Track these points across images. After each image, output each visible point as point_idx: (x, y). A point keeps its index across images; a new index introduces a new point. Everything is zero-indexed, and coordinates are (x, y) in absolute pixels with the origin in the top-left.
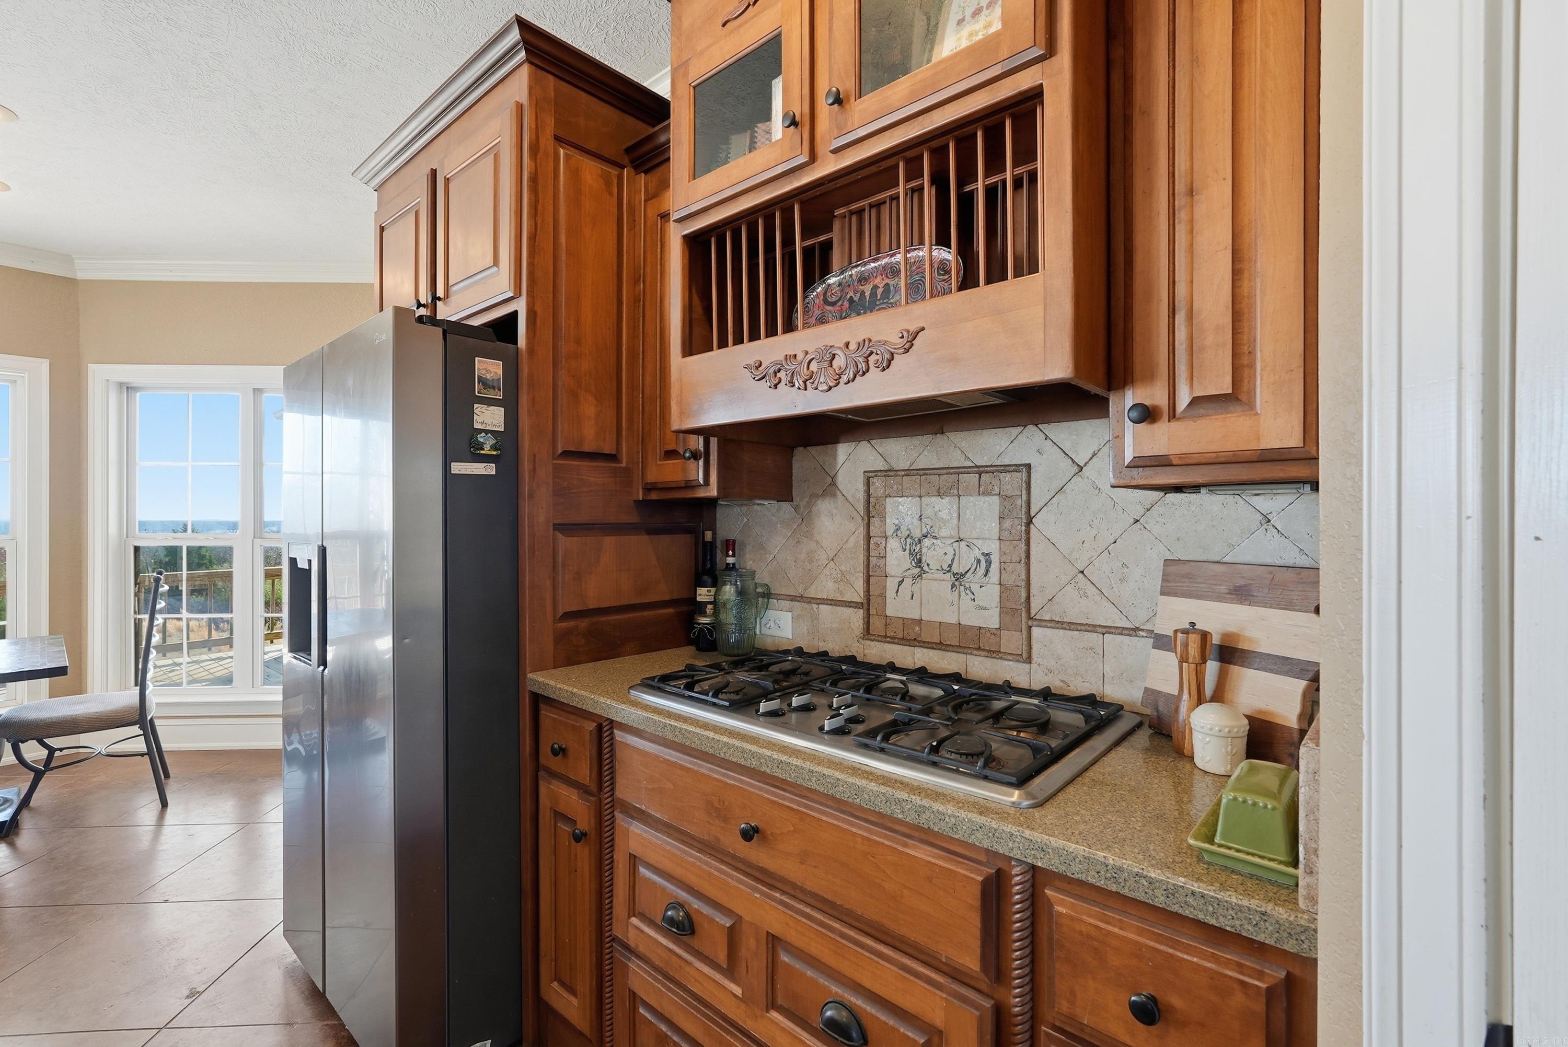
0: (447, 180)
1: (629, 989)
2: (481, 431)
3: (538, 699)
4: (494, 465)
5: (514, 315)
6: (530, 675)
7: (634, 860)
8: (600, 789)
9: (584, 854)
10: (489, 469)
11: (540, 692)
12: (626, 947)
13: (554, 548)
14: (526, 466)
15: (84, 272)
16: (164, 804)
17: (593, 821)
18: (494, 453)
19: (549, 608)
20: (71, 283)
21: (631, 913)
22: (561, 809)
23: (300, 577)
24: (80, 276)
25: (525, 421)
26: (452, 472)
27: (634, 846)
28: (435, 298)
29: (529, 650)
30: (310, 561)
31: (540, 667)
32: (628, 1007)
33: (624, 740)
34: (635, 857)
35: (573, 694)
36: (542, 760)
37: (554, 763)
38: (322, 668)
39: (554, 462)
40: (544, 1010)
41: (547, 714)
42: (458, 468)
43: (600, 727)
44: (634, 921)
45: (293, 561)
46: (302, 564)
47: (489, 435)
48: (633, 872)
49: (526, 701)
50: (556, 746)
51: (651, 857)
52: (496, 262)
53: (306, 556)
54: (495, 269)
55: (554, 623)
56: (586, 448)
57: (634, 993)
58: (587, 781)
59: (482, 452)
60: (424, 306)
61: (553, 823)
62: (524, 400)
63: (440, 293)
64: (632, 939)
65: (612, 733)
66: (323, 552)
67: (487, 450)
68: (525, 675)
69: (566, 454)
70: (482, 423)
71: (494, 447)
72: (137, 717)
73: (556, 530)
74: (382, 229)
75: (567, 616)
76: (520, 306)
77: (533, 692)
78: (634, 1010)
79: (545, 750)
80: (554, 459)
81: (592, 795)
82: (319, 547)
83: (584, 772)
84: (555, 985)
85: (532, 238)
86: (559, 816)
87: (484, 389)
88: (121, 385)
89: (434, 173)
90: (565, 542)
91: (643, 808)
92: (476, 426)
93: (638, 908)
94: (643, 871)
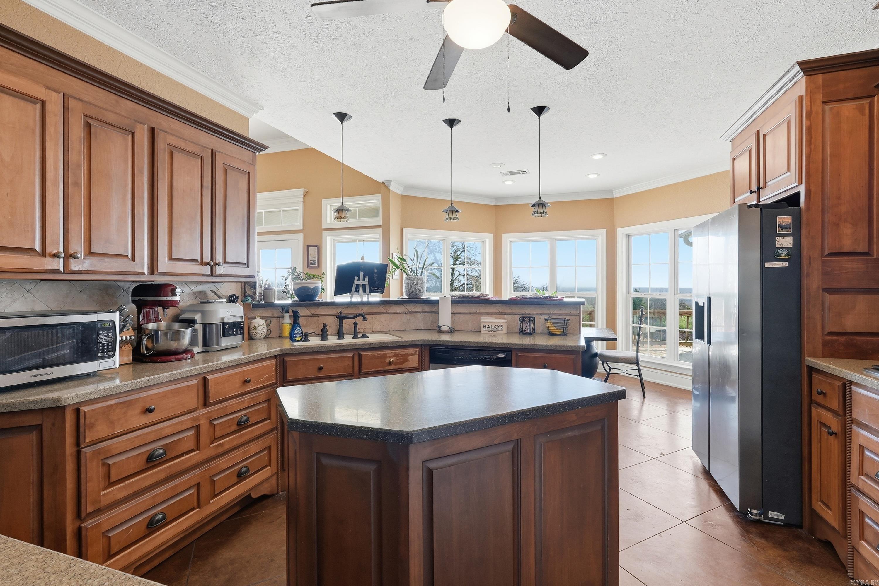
0: (765, 135)
1: (860, 509)
2: (779, 248)
3: (812, 370)
4: (787, 263)
5: (798, 194)
6: (807, 358)
7: (862, 448)
8: (845, 414)
9: (834, 444)
10: (785, 264)
11: (812, 366)
12: (859, 490)
13: (822, 301)
14: (805, 262)
15: (616, 194)
16: (645, 397)
17: (840, 428)
18: (787, 257)
19: (819, 328)
20: (612, 200)
21: (861, 473)
22: (823, 421)
23: (700, 310)
24: (615, 196)
25: (804, 242)
26: (765, 267)
27: (862, 442)
28: (759, 189)
29: (807, 347)
30: (704, 303)
31: (814, 355)
32: (859, 518)
33: (857, 391)
34: (863, 447)
35: (829, 367)
36: (813, 398)
37: (820, 399)
38: (709, 345)
39: (823, 259)
40: (815, 515)
41: (816, 377)
42: (767, 265)
43: (844, 385)
44: (862, 477)
45: (697, 303)
46: (701, 304)
47: (784, 249)
48: (862, 453)
49: (805, 370)
50: (819, 390)
51: (871, 447)
52: (789, 170)
53: (702, 301)
54: (789, 174)
55: (822, 336)
56: (845, 250)
57: (863, 512)
58: (836, 408)
59: (780, 257)
60: (754, 192)
61: (819, 428)
62: (804, 232)
63: (761, 185)
64: (861, 486)
65: (851, 388)
66: (709, 299)
67: (783, 256)
68: (804, 357)
69: (830, 254)
70: (780, 245)
71: (786, 255)
72: (635, 361)
73: (824, 291)
74: (734, 159)
75: (831, 333)
76: (802, 189)
77: (808, 365)
78: (863, 519)
79: (814, 392)
80: (822, 257)
81: (840, 416)
82: (708, 297)
83: (835, 404)
84: (820, 503)
85: (808, 157)
86: (822, 424)
87: (782, 229)
88: (627, 235)
89: (758, 132)
90: (828, 297)
91: (867, 423)
92: (777, 246)
93: (864, 472)
94: (867, 453)
